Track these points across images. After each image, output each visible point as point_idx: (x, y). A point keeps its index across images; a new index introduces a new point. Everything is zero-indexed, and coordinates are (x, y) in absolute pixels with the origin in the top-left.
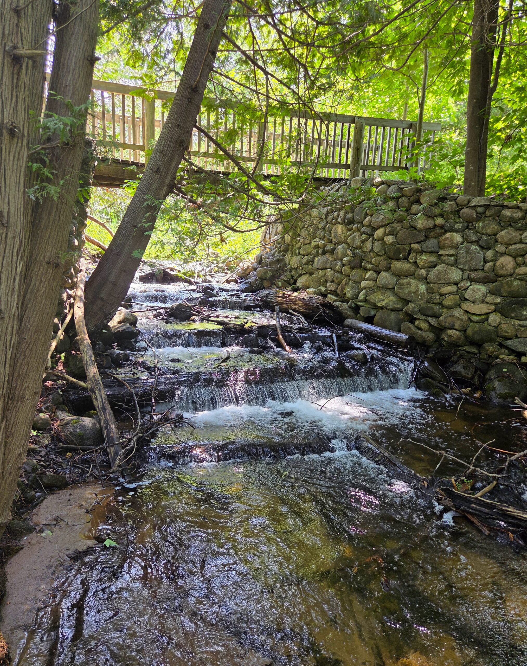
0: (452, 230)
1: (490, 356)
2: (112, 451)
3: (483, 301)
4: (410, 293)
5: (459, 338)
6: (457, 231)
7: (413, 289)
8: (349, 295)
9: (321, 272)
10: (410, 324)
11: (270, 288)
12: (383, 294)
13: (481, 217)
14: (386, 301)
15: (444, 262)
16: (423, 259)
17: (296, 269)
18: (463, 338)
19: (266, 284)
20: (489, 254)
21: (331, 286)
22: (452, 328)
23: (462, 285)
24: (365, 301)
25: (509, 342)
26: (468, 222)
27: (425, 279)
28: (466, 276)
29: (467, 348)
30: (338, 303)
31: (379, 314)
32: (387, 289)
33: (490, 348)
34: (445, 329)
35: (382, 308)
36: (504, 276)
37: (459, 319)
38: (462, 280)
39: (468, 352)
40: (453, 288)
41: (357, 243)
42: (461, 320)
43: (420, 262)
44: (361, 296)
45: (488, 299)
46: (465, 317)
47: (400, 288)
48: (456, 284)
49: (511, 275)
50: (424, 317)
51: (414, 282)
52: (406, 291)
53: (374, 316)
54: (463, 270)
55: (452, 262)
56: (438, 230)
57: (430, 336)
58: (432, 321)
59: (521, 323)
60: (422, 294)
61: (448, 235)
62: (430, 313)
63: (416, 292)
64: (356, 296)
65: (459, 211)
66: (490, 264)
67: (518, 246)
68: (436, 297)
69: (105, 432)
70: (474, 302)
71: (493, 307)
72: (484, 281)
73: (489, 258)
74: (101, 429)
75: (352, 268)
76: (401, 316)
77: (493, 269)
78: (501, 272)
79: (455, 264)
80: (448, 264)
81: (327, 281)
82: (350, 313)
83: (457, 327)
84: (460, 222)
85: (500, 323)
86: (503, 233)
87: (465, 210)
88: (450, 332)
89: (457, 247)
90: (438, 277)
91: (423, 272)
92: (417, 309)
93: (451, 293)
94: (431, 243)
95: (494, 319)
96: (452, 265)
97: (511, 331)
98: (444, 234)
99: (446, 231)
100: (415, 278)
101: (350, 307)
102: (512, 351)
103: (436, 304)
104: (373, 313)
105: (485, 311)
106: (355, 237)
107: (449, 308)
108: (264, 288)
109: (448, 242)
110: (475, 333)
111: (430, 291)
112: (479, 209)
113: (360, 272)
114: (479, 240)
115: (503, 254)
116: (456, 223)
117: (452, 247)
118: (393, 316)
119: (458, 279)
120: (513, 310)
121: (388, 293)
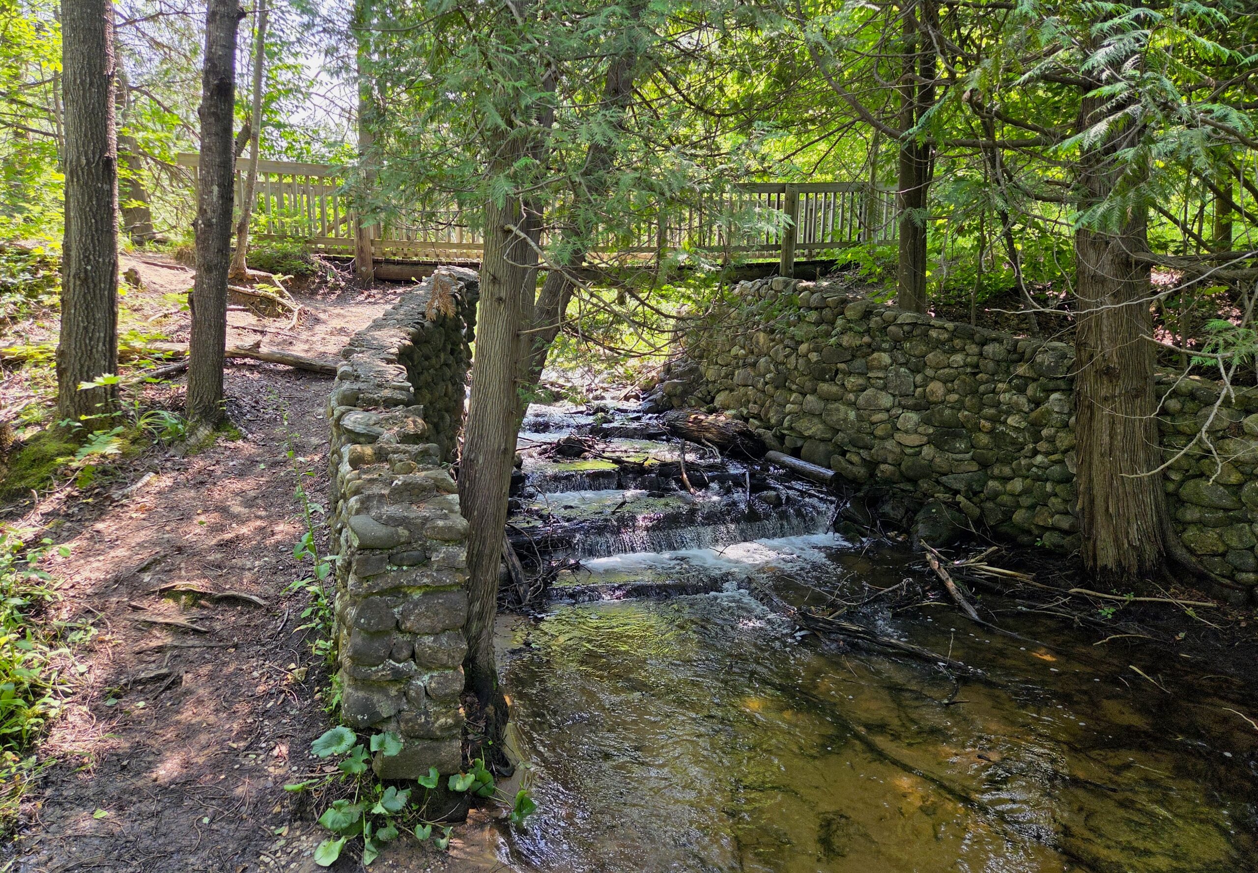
0: (879, 349)
1: (925, 495)
2: (521, 590)
3: (916, 432)
4: (838, 420)
5: (893, 474)
6: (885, 351)
7: (842, 416)
8: (773, 421)
9: (742, 389)
10: (840, 458)
11: (681, 407)
12: (810, 421)
13: (908, 336)
14: (814, 429)
15: (872, 386)
16: (852, 381)
17: (714, 382)
18: (897, 473)
19: (675, 402)
20: (919, 378)
21: (754, 408)
22: (885, 462)
23: (893, 412)
24: (791, 428)
25: (944, 478)
26: (896, 341)
27: (853, 405)
28: (896, 403)
29: (902, 486)
30: (761, 431)
31: (806, 445)
32: (814, 415)
33: (924, 485)
34: (878, 463)
35: (810, 437)
36: (936, 403)
37: (891, 451)
38: (893, 407)
39: (902, 490)
40: (883, 416)
41: (780, 358)
42: (894, 453)
43: (849, 386)
44: (786, 424)
45: (920, 429)
46: (898, 450)
47: (828, 415)
48: (888, 411)
49: (942, 402)
50: (854, 449)
51: (842, 408)
52: (835, 418)
53: (802, 447)
54: (894, 396)
55: (881, 386)
56: (865, 350)
57: (860, 472)
58: (864, 453)
59: (954, 456)
60: (852, 422)
61: (875, 355)
62: (861, 444)
63: (845, 420)
64: (780, 423)
65: (886, 328)
66: (919, 390)
67: (947, 370)
68: (866, 425)
69: (513, 574)
70: (906, 432)
71: (925, 439)
72: (916, 408)
73: (918, 383)
74: (509, 572)
75: (777, 388)
76: (830, 448)
77: (924, 395)
78: (931, 399)
79: (884, 388)
80: (877, 388)
81: (749, 402)
82: (774, 443)
83: (890, 460)
84: (887, 341)
85: (934, 457)
86: (930, 356)
87: (892, 328)
88: (883, 467)
89: (886, 368)
90: (868, 401)
91: (851, 397)
92: (846, 440)
93: (882, 422)
94: (858, 363)
95: (928, 451)
96: (881, 390)
97: (945, 467)
98: (872, 353)
99: (873, 351)
100: (843, 404)
101: (775, 435)
102: (948, 489)
103: (867, 434)
104: (799, 444)
105: (917, 443)
106: (777, 350)
107: (882, 438)
108: (671, 408)
109: (875, 363)
110: (908, 468)
111: (860, 419)
112: (906, 328)
113: (785, 393)
114: (908, 361)
115: (933, 379)
116: (884, 341)
117: (880, 368)
118: (822, 447)
119: (889, 405)
120: (946, 442)
121: (816, 420)
